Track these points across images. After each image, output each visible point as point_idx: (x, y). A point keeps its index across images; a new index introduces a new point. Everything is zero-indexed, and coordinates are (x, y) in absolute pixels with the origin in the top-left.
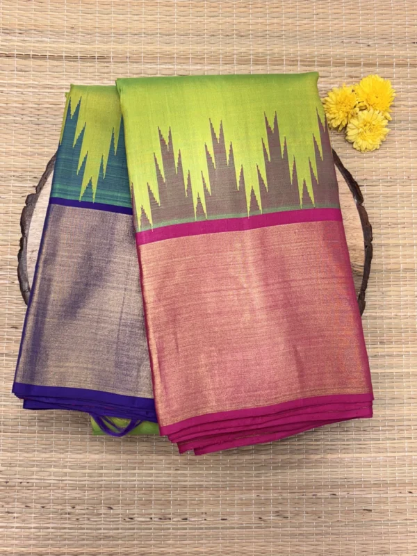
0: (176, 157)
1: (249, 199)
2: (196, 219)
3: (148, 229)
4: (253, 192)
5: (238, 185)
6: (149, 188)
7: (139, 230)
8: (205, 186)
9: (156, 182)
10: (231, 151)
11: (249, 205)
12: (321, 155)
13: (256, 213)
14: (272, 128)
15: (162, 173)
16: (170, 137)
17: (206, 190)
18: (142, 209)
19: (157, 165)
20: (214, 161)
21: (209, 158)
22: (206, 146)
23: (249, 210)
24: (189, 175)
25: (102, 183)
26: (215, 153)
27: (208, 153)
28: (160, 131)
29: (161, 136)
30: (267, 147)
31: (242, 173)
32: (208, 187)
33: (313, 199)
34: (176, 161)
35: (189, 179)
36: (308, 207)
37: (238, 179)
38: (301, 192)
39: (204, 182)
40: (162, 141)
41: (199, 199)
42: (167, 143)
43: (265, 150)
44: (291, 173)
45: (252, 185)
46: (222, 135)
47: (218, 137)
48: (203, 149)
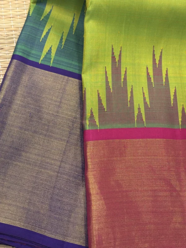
0: (123, 73)
1: (180, 114)
2: (136, 126)
4: (183, 109)
5: (172, 103)
6: (99, 94)
7: (87, 128)
8: (145, 99)
9: (105, 91)
10: (167, 75)
15: (110, 84)
16: (120, 56)
17: (145, 103)
18: (91, 111)
19: (107, 78)
20: (152, 81)
21: (149, 78)
22: (147, 68)
23: (180, 123)
24: (132, 89)
26: (154, 75)
27: (148, 74)
28: (113, 49)
29: (113, 53)
31: (175, 93)
32: (148, 100)
34: (123, 77)
35: (132, 92)
37: (172, 98)
39: (144, 96)
40: (113, 58)
41: (139, 109)
42: (117, 60)
45: (183, 104)
46: (160, 61)
47: (157, 62)
48: (145, 70)
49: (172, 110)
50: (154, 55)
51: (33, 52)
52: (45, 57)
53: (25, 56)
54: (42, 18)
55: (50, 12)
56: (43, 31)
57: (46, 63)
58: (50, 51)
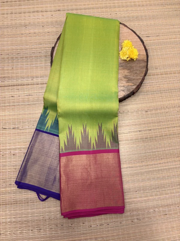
0: (73, 133)
1: (92, 145)
2: (77, 150)
3: (63, 152)
4: (93, 144)
5: (89, 142)
6: (64, 141)
7: (61, 152)
8: (80, 141)
9: (66, 139)
10: (88, 132)
11: (92, 147)
12: (114, 135)
13: (94, 150)
14: (100, 126)
15: (68, 137)
16: (71, 127)
18: (62, 147)
19: (67, 135)
21: (82, 133)
23: (92, 149)
25: (51, 127)
26: (84, 132)
27: (81, 132)
28: (69, 125)
29: (69, 127)
30: (98, 131)
31: (91, 138)
32: (81, 141)
33: (110, 147)
34: (73, 134)
35: (76, 139)
36: (109, 149)
37: (89, 140)
38: (107, 144)
40: (69, 128)
41: (78, 145)
43: (97, 132)
44: (104, 139)
45: (93, 141)
47: (85, 127)
48: (80, 131)
49: (89, 144)
50: (83, 125)
51: (43, 127)
52: (46, 129)
53: (40, 129)
54: (46, 115)
55: (49, 112)
56: (46, 120)
57: (47, 131)
58: (48, 127)
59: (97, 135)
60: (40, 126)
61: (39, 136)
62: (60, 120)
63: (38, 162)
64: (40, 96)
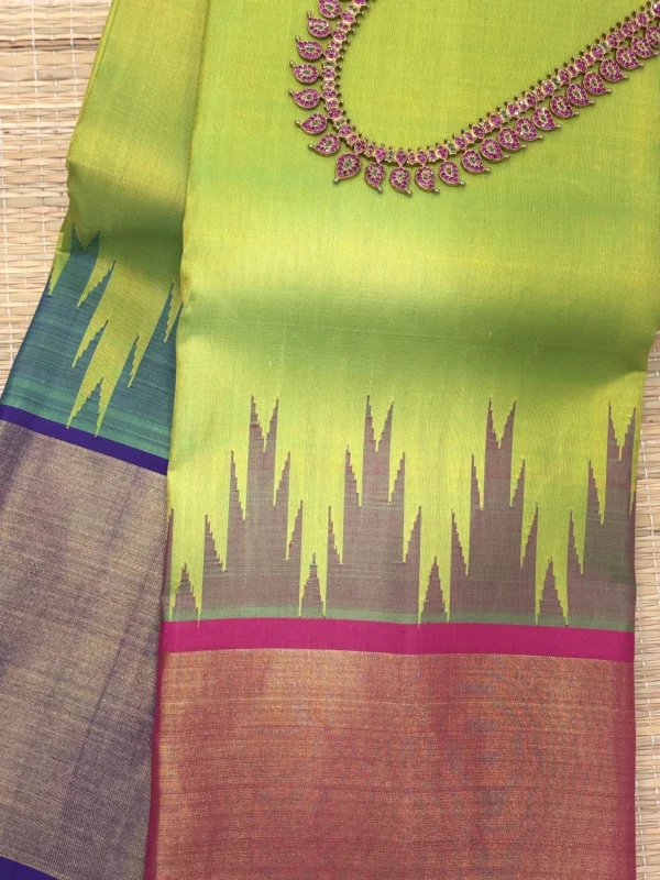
49: (401, 575)
59: (467, 504)
60: (36, 388)
61: (27, 469)
62: (194, 355)
63: (10, 668)
64: (34, 141)
